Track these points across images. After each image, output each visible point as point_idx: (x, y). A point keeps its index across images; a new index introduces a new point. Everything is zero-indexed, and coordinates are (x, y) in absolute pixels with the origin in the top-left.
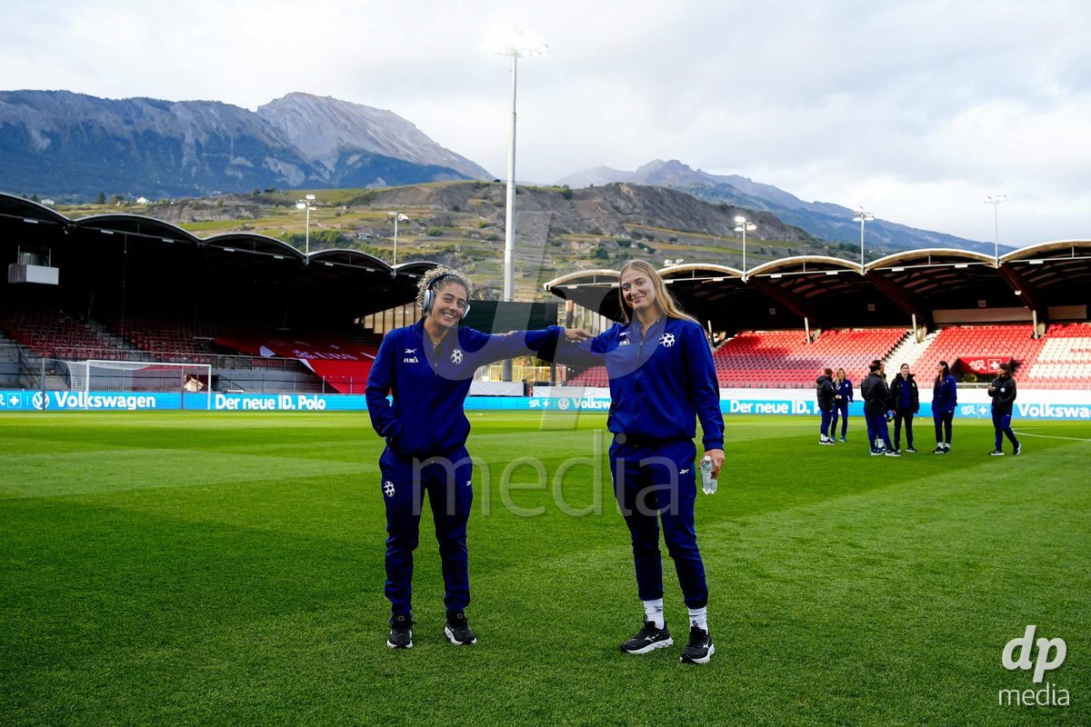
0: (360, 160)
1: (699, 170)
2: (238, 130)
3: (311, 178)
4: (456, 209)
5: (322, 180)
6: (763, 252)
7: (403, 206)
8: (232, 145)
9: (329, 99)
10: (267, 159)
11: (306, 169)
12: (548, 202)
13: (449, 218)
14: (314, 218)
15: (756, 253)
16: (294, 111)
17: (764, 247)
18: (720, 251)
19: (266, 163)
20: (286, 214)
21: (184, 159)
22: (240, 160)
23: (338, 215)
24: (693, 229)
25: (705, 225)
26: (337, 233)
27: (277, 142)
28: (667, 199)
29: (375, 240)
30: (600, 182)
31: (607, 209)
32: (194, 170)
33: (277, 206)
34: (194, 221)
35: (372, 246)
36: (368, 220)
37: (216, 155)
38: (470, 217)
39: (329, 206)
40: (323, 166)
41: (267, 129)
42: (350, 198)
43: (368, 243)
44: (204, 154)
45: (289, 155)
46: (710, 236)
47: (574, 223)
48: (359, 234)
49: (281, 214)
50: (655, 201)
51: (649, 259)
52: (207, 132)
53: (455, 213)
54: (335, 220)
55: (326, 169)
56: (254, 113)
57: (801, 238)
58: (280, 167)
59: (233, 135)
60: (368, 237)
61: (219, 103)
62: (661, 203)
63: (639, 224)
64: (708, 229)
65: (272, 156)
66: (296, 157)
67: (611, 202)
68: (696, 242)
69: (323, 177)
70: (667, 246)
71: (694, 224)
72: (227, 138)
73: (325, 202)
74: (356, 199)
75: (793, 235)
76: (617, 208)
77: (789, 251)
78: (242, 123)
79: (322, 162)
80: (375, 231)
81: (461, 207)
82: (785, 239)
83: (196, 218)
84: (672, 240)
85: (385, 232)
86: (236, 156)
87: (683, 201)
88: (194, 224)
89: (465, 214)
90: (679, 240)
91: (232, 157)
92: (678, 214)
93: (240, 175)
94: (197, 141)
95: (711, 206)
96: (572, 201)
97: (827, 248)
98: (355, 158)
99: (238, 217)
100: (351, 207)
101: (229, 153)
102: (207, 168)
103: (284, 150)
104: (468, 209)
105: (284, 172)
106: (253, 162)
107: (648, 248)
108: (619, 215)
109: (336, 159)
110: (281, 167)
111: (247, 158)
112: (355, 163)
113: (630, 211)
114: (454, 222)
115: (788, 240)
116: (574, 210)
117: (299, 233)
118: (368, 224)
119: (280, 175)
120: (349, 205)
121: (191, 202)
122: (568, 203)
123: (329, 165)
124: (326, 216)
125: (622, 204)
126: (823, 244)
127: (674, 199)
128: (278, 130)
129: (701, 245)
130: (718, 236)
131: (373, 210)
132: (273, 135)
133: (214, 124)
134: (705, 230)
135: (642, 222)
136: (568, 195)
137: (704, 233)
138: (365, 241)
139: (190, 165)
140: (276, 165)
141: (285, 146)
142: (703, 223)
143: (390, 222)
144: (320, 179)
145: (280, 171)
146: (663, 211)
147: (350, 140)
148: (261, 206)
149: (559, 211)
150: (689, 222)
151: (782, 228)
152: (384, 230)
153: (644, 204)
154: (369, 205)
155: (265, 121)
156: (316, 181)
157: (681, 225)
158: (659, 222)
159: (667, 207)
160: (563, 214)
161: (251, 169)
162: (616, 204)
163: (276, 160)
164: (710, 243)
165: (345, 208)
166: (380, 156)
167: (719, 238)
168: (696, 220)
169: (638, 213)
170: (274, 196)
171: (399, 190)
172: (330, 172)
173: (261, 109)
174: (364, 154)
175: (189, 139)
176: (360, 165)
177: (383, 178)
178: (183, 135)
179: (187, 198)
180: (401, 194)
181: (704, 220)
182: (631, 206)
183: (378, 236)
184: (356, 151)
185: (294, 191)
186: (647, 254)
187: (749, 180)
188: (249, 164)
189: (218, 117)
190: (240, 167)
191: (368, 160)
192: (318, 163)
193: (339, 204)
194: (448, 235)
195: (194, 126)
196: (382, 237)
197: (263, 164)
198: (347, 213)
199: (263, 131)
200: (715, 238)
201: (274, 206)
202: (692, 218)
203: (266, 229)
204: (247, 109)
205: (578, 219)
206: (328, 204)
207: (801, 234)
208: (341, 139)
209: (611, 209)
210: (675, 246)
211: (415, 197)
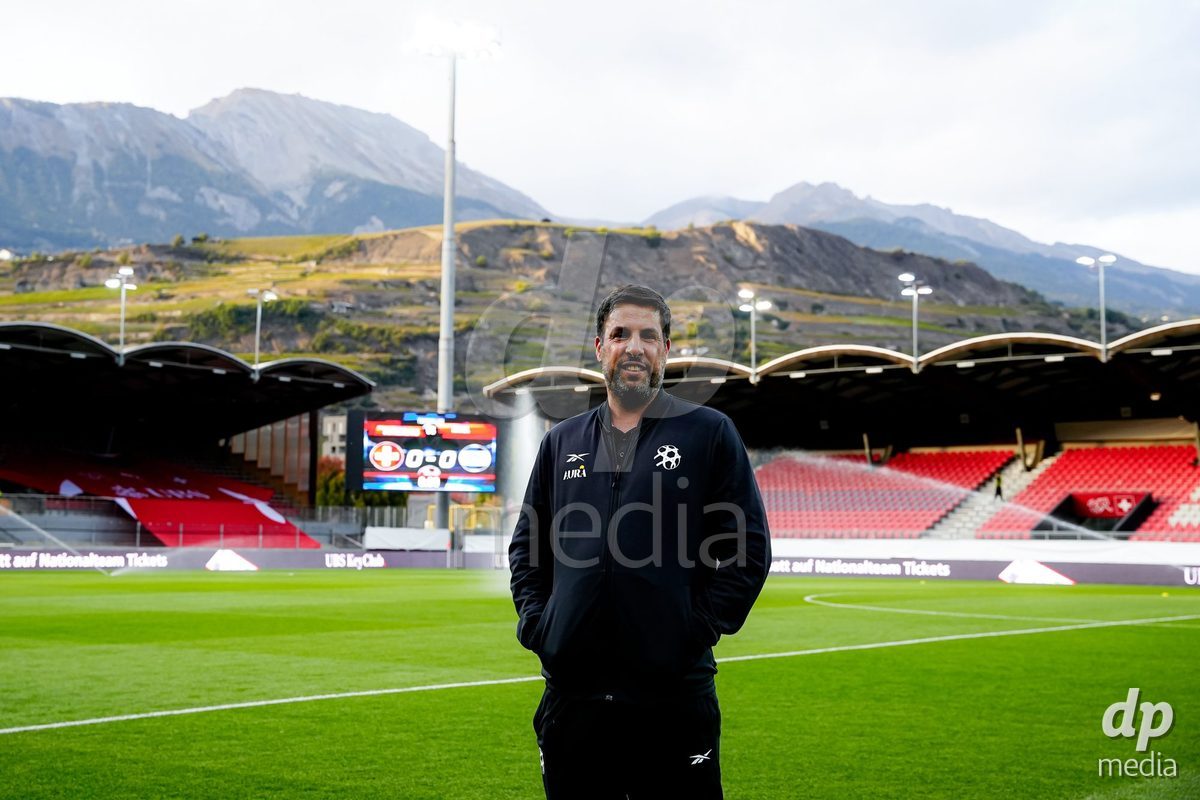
0: (344, 190)
1: (869, 197)
2: (159, 146)
3: (271, 217)
4: (484, 266)
5: (287, 222)
6: (961, 324)
7: (403, 261)
8: (149, 168)
9: (296, 98)
10: (203, 190)
11: (262, 204)
12: (624, 253)
13: (471, 279)
14: (268, 280)
15: (949, 326)
16: (243, 116)
17: (963, 317)
18: (892, 323)
19: (202, 195)
20: (225, 274)
21: (76, 192)
22: (161, 192)
23: (304, 275)
24: (850, 291)
25: (868, 283)
26: (301, 302)
27: (218, 163)
28: (809, 245)
29: (358, 313)
30: (704, 221)
31: (715, 262)
32: (90, 207)
33: (210, 262)
34: (84, 285)
35: (353, 322)
36: (348, 282)
37: (124, 185)
38: (504, 277)
39: (290, 262)
40: (287, 199)
41: (203, 144)
42: (321, 250)
43: (348, 317)
44: (106, 184)
45: (235, 183)
46: (876, 301)
47: (663, 284)
48: (335, 304)
49: (217, 274)
50: (789, 248)
51: (779, 338)
52: (112, 150)
53: (481, 272)
54: (299, 284)
55: (292, 204)
56: (184, 122)
57: (1024, 302)
58: (222, 202)
59: (152, 154)
60: (348, 308)
61: (129, 106)
62: (799, 251)
63: (765, 284)
64: (873, 290)
65: (210, 185)
66: (247, 187)
67: (721, 251)
68: (854, 310)
69: (287, 216)
70: (809, 318)
71: (851, 282)
72: (142, 159)
73: (284, 255)
74: (330, 252)
75: (1011, 297)
76: (730, 260)
77: (1004, 322)
78: (163, 134)
79: (286, 193)
80: (358, 298)
81: (490, 261)
82: (997, 303)
83: (88, 281)
84: (817, 308)
85: (373, 301)
86: (155, 185)
87: (834, 246)
88: (84, 290)
89: (495, 272)
90: (828, 307)
91: (148, 187)
92: (826, 268)
93: (162, 215)
94: (95, 164)
95: (879, 254)
96: (660, 249)
97: (1066, 316)
98: (335, 188)
99: (152, 280)
100: (324, 262)
101: (144, 181)
102: (111, 204)
103: (228, 177)
104: (499, 263)
105: (228, 210)
106: (180, 195)
107: (779, 320)
108: (734, 271)
109: (307, 190)
110: (224, 201)
111: (172, 190)
112: (336, 195)
113: (748, 264)
114: (479, 285)
115: (1001, 305)
116: (663, 263)
117: (244, 302)
118: (348, 287)
119: (222, 213)
120: (319, 260)
121: (78, 257)
122: (653, 254)
123: (298, 197)
124: (283, 277)
125: (738, 254)
126: (1061, 309)
127: (819, 243)
128: (219, 146)
129: (861, 315)
130: (888, 300)
131: (357, 267)
132: (212, 153)
133: (122, 138)
134: (868, 291)
135: (769, 280)
136: (655, 242)
137: (867, 296)
138: (343, 314)
139: (84, 200)
140: (216, 198)
141: (230, 169)
142: (864, 280)
143: (381, 287)
144: (282, 219)
145: (222, 208)
146: (802, 263)
147: (327, 161)
148: (187, 263)
149: (640, 266)
150: (844, 280)
151: (993, 286)
152: (372, 297)
153: (772, 252)
154: (351, 260)
155: (199, 132)
156: (278, 223)
157: (829, 284)
158: (796, 279)
159: (809, 256)
160: (645, 269)
161: (176, 205)
162: (728, 254)
163: (215, 192)
164: (876, 312)
165: (313, 264)
166: (376, 184)
167: (890, 304)
168: (854, 277)
169: (763, 268)
170: (207, 246)
171: (396, 237)
172: (299, 208)
173: (194, 114)
174: (350, 180)
175: (84, 160)
176: (343, 198)
177: (379, 217)
178: (74, 154)
179: (74, 250)
180: (398, 243)
181: (867, 276)
182: (751, 255)
183: (363, 306)
184: (339, 176)
185: (243, 240)
186: (776, 331)
187: (948, 211)
188: (175, 197)
189: (128, 127)
190: (161, 202)
191: (356, 190)
192: (280, 195)
193: (305, 259)
194: (469, 304)
195: (91, 140)
196: (369, 309)
197: (197, 199)
198: (318, 271)
199: (196, 144)
200: (884, 304)
201: (205, 263)
202: (847, 273)
203: (193, 297)
204: (172, 116)
205: (669, 277)
206: (289, 258)
207: (1024, 296)
208: (314, 158)
209: (722, 262)
210: (822, 318)
211: (421, 247)
